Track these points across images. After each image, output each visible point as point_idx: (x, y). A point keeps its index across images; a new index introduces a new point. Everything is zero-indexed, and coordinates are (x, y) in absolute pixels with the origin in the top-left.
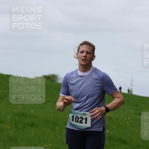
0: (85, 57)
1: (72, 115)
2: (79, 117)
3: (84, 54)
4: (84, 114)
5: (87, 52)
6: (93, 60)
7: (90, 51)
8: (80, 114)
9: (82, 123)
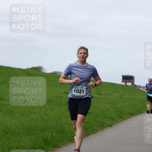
0: (83, 56)
1: (74, 89)
2: (79, 89)
3: (82, 54)
4: (82, 88)
5: (84, 53)
6: (87, 57)
7: (85, 52)
8: (79, 88)
9: (81, 93)
